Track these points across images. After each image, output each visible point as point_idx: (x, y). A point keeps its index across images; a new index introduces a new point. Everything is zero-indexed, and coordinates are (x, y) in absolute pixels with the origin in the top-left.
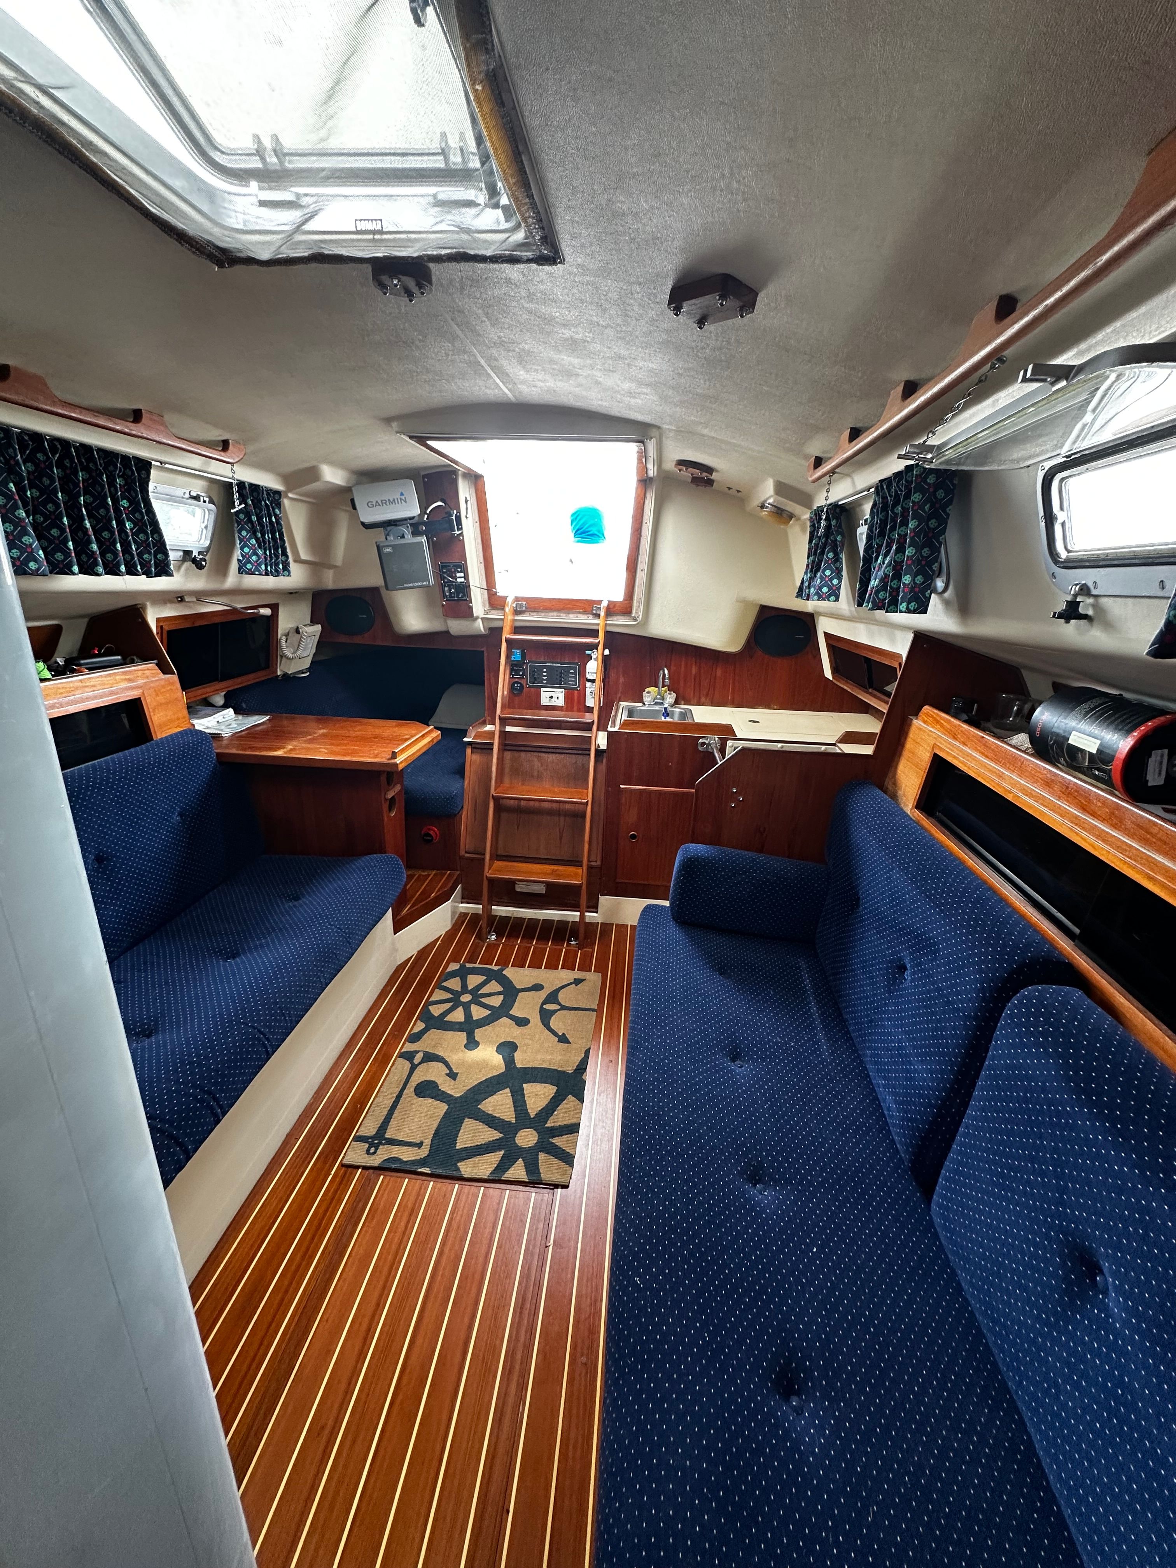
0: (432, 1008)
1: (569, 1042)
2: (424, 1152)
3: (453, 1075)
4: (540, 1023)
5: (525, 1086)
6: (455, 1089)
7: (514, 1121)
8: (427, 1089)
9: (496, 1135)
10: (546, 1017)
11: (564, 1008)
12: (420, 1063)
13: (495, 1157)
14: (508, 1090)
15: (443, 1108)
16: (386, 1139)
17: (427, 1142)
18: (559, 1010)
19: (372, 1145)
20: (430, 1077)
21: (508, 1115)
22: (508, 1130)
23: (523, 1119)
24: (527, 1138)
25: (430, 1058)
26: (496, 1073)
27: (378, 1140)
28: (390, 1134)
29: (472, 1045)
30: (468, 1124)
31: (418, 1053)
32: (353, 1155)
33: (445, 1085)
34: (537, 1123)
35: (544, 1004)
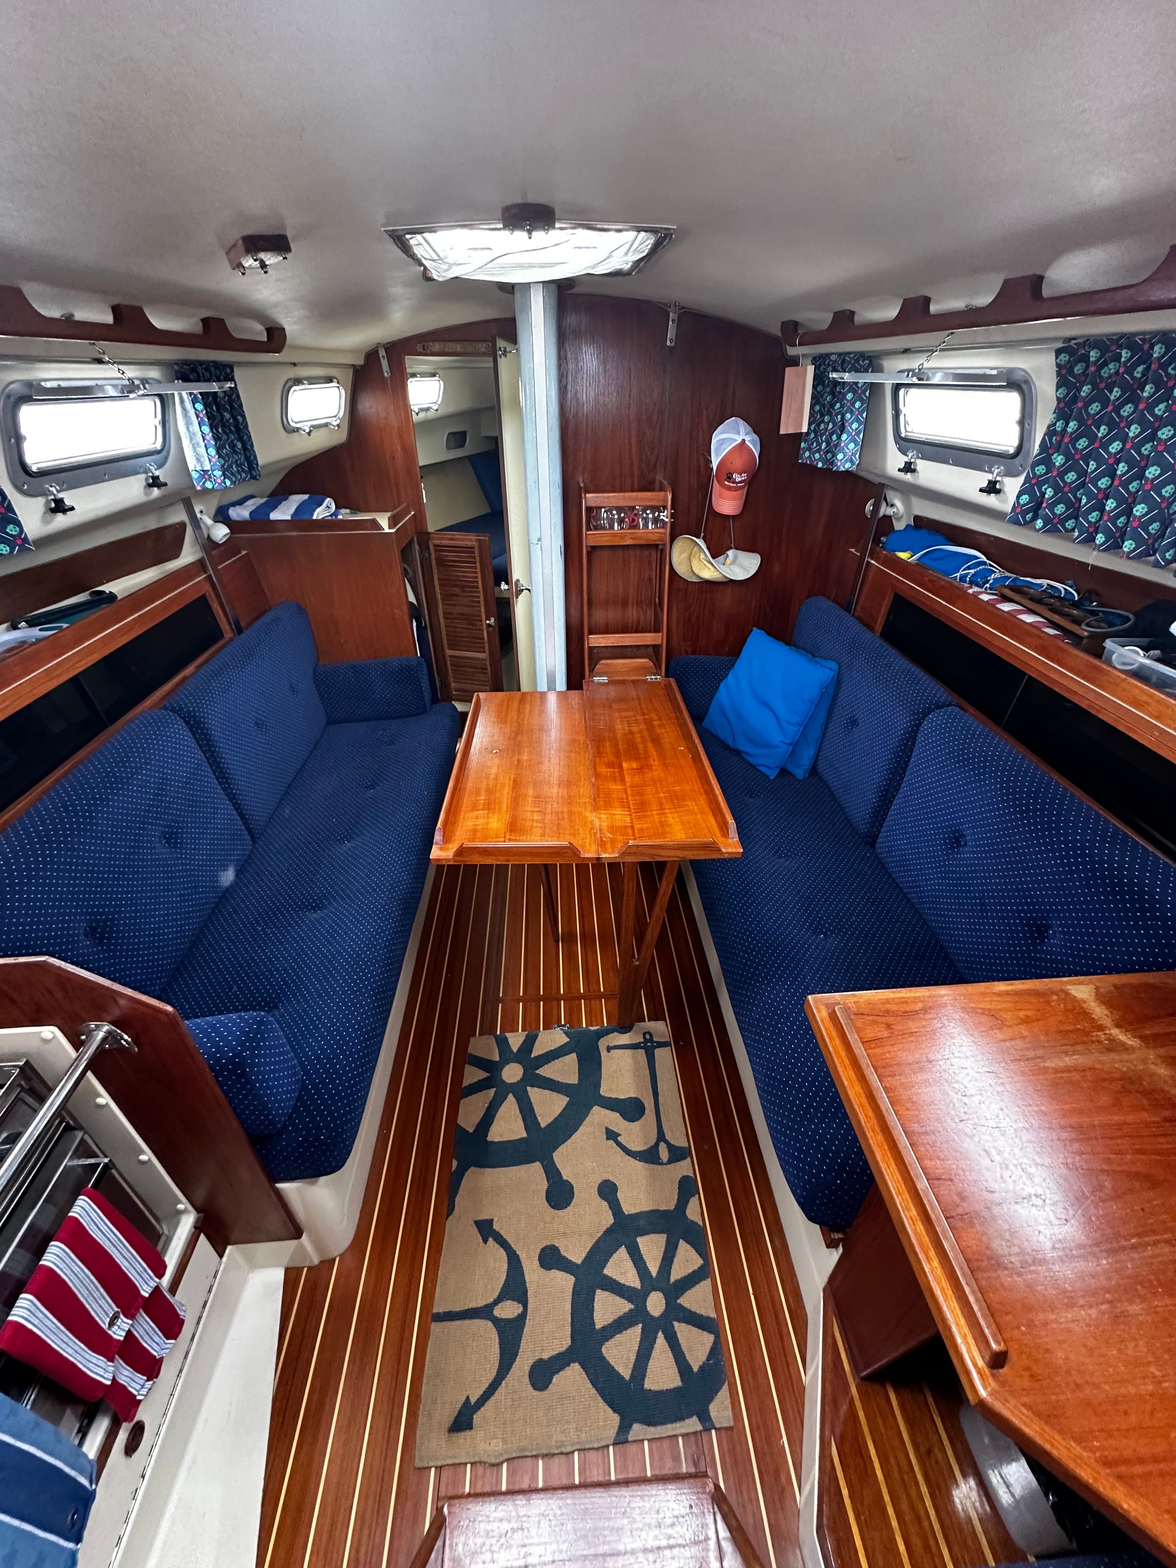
0: (697, 1262)
1: (477, 1223)
2: (603, 1044)
3: (612, 1135)
4: (523, 1256)
5: (525, 1135)
6: (598, 1116)
7: (529, 1088)
8: (632, 1109)
9: (543, 1071)
10: (515, 1285)
11: (484, 1312)
12: (657, 1145)
13: (538, 1050)
14: (543, 1125)
15: (604, 1091)
16: (642, 1048)
17: (604, 1053)
18: (496, 1302)
19: (651, 1040)
20: (635, 1126)
21: (535, 1094)
22: (532, 1078)
23: (520, 1092)
24: (512, 1073)
25: (649, 1156)
26: (562, 1149)
27: (649, 1046)
28: (642, 1052)
29: (608, 1191)
30: (572, 1078)
31: (670, 1162)
32: (661, 1029)
33: (614, 1120)
34: (504, 1090)
35: (523, 1317)
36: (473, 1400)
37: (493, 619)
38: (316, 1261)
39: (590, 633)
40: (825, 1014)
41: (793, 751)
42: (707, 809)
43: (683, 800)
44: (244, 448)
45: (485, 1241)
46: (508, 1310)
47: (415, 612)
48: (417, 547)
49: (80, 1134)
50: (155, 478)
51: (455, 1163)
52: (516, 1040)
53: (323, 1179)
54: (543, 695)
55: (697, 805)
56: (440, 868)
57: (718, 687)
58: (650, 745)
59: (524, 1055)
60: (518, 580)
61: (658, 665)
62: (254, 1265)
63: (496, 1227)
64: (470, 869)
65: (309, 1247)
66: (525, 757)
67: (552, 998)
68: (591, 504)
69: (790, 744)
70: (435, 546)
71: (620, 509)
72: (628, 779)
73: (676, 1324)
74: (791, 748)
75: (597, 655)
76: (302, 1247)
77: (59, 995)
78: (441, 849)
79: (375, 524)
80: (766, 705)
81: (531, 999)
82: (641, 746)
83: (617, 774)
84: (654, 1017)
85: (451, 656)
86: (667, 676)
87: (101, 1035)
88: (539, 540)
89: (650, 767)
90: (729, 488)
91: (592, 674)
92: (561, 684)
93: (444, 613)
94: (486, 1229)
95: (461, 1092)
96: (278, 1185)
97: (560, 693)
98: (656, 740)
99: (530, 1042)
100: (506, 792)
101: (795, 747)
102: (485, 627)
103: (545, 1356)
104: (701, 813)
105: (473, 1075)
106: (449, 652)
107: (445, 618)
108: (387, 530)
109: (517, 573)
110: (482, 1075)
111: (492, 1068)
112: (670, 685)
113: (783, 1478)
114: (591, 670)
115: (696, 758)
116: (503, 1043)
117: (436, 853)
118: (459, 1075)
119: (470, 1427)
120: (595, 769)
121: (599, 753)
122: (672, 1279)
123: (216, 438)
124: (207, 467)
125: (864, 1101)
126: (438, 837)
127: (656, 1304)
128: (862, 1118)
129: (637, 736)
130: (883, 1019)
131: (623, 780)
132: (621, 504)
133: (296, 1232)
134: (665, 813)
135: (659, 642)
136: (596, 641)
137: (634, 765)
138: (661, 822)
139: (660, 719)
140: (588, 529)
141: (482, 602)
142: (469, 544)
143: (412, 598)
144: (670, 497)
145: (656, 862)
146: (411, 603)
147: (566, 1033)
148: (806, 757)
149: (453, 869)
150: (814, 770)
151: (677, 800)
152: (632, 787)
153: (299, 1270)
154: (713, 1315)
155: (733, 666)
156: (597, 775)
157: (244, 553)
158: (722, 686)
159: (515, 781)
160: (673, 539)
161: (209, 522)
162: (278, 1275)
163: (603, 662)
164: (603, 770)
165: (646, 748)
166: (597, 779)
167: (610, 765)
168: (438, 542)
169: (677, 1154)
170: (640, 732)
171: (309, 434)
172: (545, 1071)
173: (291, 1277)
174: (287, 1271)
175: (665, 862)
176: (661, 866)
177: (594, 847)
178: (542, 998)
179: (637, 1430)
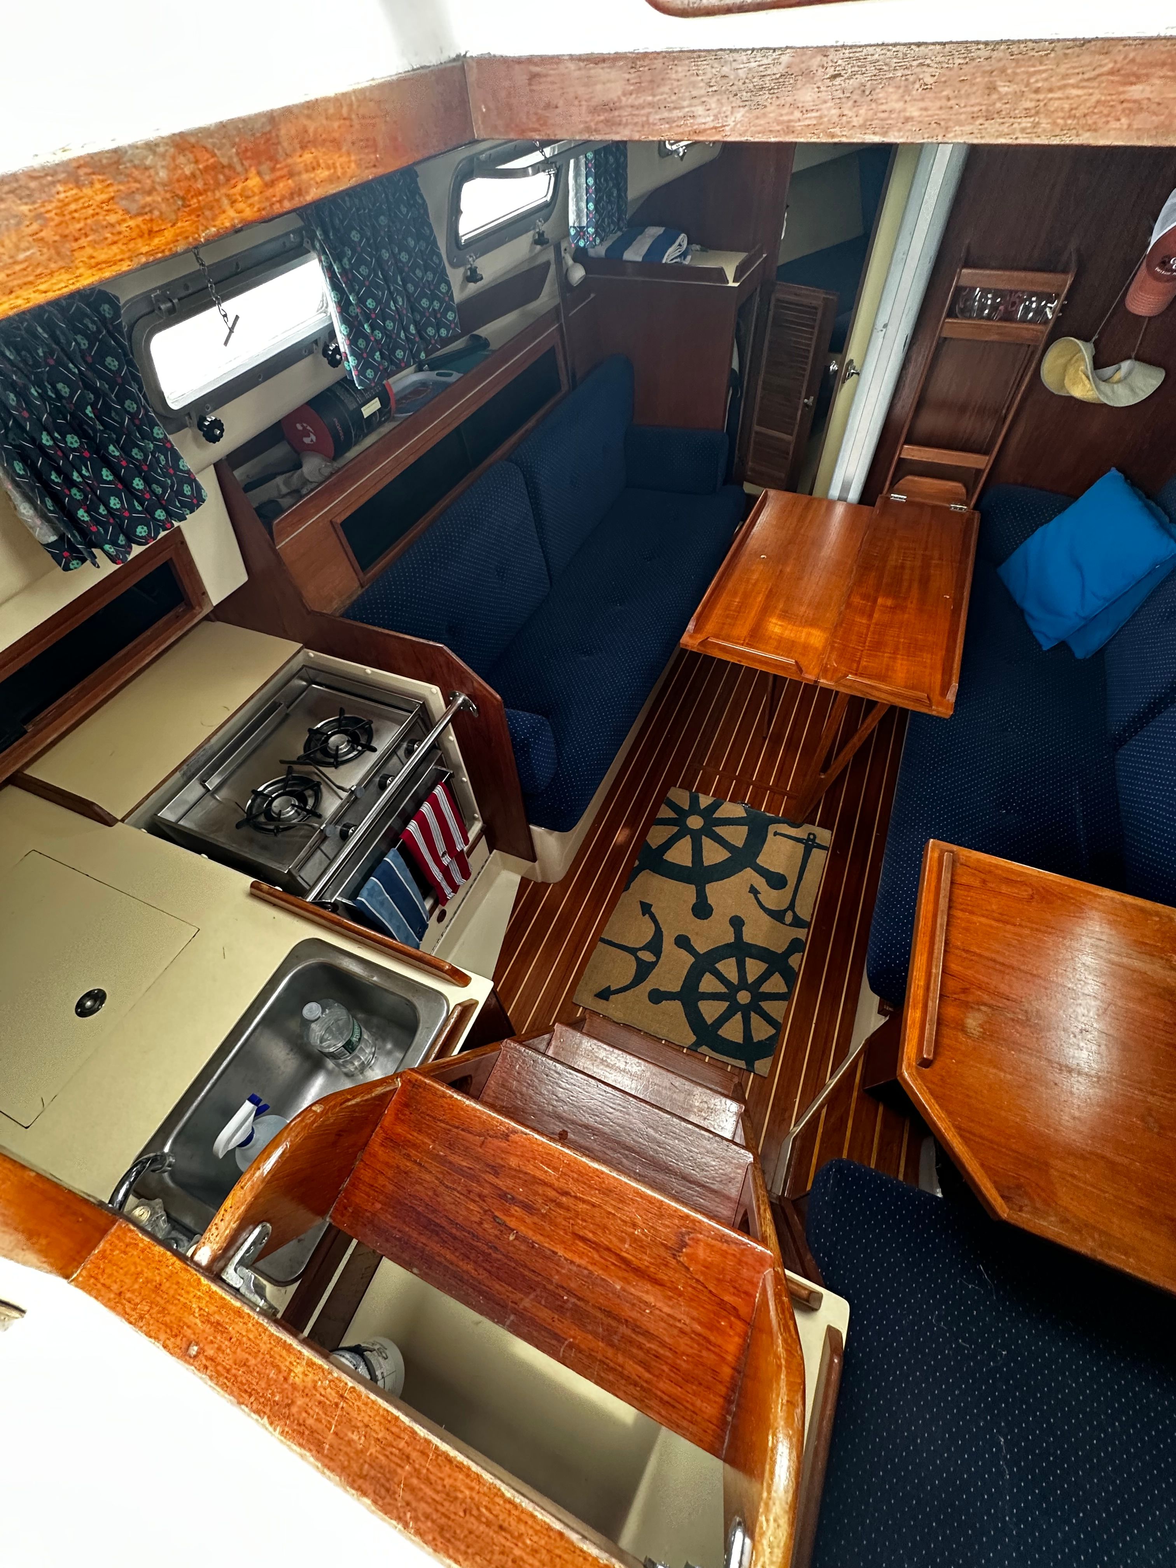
0: (783, 989)
1: (641, 903)
2: (772, 828)
3: (754, 891)
4: (665, 933)
5: (690, 865)
6: (749, 875)
7: (704, 837)
8: (776, 881)
9: (718, 830)
10: (655, 945)
11: (633, 951)
12: (786, 910)
13: (718, 814)
14: (706, 864)
15: (760, 861)
16: (803, 843)
17: (770, 835)
18: (640, 949)
19: (813, 840)
20: (774, 893)
21: (706, 842)
22: (708, 831)
23: (696, 837)
24: (695, 822)
25: (777, 916)
26: (714, 884)
27: (810, 844)
28: (801, 847)
29: (737, 923)
30: (739, 843)
31: (790, 925)
32: (825, 836)
33: (760, 883)
34: (684, 831)
35: (654, 964)
36: (612, 989)
37: (812, 398)
38: (540, 880)
39: (907, 442)
40: (936, 855)
41: (1084, 626)
42: (939, 666)
43: (921, 651)
44: (619, 196)
45: (644, 915)
46: (647, 956)
47: (735, 380)
48: (758, 299)
49: (440, 753)
50: (541, 234)
51: (637, 863)
52: (705, 801)
53: (556, 833)
54: (831, 504)
55: (932, 659)
56: (684, 651)
57: (1033, 531)
58: (915, 585)
59: (708, 813)
60: (851, 361)
61: (969, 493)
62: (506, 867)
63: (653, 910)
64: (709, 659)
65: (538, 870)
66: (788, 570)
67: (743, 782)
68: (964, 282)
69: (1085, 618)
70: (778, 300)
71: (997, 293)
72: (876, 615)
73: (752, 1014)
74: (1083, 623)
75: (906, 468)
76: (533, 868)
77: (445, 670)
78: (691, 636)
79: (720, 274)
80: (1079, 567)
81: (728, 775)
82: (905, 584)
83: (868, 608)
84: (823, 824)
85: (757, 433)
86: (976, 507)
87: (460, 701)
88: (885, 326)
89: (903, 609)
90: (1158, 278)
91: (891, 490)
92: (854, 495)
93: (764, 382)
94: (646, 908)
95: (653, 821)
96: (532, 827)
97: (850, 505)
98: (925, 581)
99: (715, 806)
100: (759, 599)
101: (1090, 622)
102: (801, 407)
103: (662, 989)
104: (932, 668)
105: (665, 812)
106: (756, 428)
107: (763, 389)
108: (731, 284)
109: (853, 353)
110: (672, 815)
111: (683, 815)
112: (973, 520)
113: (787, 1115)
114: (892, 484)
115: (956, 612)
116: (694, 800)
117: (685, 639)
118: (656, 808)
119: (607, 1000)
120: (849, 596)
121: (859, 582)
122: (761, 990)
123: (597, 191)
124: (584, 224)
125: (930, 915)
126: (691, 626)
127: (744, 997)
128: (921, 923)
129: (907, 571)
130: (983, 876)
131: (870, 616)
132: (1001, 286)
133: (534, 859)
134: (895, 658)
135: (982, 467)
136: (911, 453)
137: (889, 602)
138: (888, 665)
139: (941, 559)
140: (951, 314)
141: (807, 378)
142: (815, 303)
143: (735, 365)
144: (1069, 283)
145: (868, 700)
146: (733, 370)
147: (746, 810)
148: (1097, 638)
149: (695, 656)
150: (1100, 653)
151: (914, 649)
152: (876, 624)
153: (530, 881)
154: (780, 1020)
155: (1065, 509)
156: (849, 605)
157: (592, 295)
158: (1040, 531)
159: (771, 591)
160: (1052, 339)
161: (570, 262)
162: (517, 879)
163: (909, 477)
164: (857, 600)
165: (910, 587)
166: (846, 608)
167: (865, 597)
168: (781, 296)
169: (798, 922)
170: (912, 569)
171: (682, 158)
172: (720, 830)
173: (524, 883)
174: (522, 878)
175: (876, 702)
176: (872, 704)
177: (816, 671)
178: (736, 778)
179: (704, 1049)
